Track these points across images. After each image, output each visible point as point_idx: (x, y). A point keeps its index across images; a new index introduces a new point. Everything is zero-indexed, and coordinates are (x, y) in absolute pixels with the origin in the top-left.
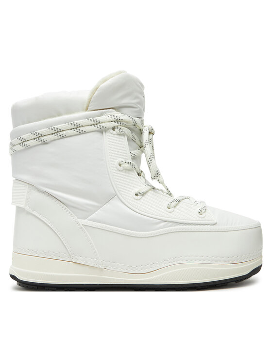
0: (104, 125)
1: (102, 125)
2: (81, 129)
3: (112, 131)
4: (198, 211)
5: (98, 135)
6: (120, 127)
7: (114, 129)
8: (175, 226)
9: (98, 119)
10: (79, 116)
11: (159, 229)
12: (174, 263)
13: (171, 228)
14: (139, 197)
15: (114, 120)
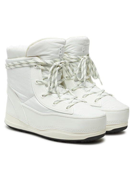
0: (31, 64)
1: (30, 64)
2: (23, 65)
3: (35, 67)
4: (66, 107)
5: (29, 68)
6: (38, 65)
7: (35, 66)
8: (54, 112)
9: (29, 61)
10: (22, 59)
11: (48, 113)
12: (51, 129)
13: (52, 113)
14: (43, 97)
15: (35, 62)
